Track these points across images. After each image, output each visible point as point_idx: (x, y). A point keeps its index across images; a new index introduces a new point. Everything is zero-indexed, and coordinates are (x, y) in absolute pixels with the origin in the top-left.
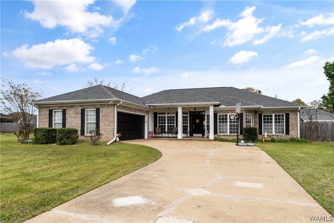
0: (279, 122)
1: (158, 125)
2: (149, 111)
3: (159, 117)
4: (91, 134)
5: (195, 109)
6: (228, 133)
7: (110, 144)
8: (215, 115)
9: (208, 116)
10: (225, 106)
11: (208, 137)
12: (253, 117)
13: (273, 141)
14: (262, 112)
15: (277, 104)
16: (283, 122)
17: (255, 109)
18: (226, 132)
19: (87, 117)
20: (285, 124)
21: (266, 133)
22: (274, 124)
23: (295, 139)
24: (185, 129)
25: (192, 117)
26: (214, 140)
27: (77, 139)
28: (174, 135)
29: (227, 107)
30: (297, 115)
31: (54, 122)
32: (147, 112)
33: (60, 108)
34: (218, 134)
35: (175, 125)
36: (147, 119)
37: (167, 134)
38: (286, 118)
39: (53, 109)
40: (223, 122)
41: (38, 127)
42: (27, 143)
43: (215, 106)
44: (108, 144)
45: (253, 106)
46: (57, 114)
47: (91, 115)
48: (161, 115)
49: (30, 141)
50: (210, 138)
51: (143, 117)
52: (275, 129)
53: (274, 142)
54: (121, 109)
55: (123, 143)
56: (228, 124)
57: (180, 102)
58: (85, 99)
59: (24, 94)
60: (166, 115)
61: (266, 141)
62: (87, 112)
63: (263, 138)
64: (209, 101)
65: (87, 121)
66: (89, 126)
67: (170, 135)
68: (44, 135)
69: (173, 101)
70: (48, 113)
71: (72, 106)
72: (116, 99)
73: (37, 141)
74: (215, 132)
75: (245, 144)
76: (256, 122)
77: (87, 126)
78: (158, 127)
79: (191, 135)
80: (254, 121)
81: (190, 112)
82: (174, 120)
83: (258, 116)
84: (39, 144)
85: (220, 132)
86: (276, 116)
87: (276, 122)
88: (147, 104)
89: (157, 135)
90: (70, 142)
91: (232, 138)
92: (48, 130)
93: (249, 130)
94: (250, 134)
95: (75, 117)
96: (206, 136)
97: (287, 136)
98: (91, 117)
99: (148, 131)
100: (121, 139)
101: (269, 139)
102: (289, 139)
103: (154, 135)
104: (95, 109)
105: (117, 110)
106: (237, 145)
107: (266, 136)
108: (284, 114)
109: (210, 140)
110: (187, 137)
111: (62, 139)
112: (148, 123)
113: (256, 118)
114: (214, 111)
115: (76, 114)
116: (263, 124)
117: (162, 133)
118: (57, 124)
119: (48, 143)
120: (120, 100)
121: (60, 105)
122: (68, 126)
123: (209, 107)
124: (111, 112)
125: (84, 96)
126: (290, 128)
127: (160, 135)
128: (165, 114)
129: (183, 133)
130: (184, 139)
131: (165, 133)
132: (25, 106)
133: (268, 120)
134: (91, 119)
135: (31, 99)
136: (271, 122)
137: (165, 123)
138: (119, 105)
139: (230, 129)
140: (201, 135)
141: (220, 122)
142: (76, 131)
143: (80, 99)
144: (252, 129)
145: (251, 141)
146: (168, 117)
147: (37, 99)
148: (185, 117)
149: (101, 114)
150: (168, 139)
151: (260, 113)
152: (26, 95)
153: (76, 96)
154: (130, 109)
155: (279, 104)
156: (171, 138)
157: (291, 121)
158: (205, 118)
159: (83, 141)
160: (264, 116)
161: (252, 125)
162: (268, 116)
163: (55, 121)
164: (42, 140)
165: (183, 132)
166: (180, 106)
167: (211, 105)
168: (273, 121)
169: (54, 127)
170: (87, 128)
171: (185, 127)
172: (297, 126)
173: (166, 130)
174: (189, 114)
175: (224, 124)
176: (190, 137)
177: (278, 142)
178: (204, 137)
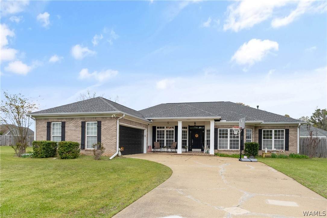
0: (279, 138)
1: (156, 139)
2: (149, 125)
3: (158, 131)
4: (94, 147)
5: (195, 123)
6: (229, 148)
7: (112, 159)
8: (216, 130)
9: (209, 131)
10: (226, 121)
11: (208, 152)
12: (254, 132)
13: (273, 157)
14: (262, 128)
15: (277, 120)
16: (283, 138)
17: (255, 125)
18: (227, 147)
19: (87, 130)
20: (284, 140)
21: (266, 149)
22: (273, 140)
23: (296, 155)
24: (184, 143)
25: (191, 132)
26: (214, 156)
27: (79, 153)
28: (174, 150)
29: (227, 122)
30: (297, 131)
31: (52, 135)
32: (147, 126)
33: (59, 121)
34: (218, 149)
35: (174, 139)
36: (146, 134)
37: (166, 149)
38: (286, 133)
39: (52, 122)
40: (223, 137)
41: (35, 140)
42: (25, 157)
43: (216, 120)
44: (111, 158)
45: (255, 121)
46: (55, 127)
47: (92, 129)
48: (159, 129)
49: (28, 154)
50: (210, 154)
51: (142, 131)
52: (275, 145)
53: (275, 157)
54: (123, 123)
55: (125, 158)
56: (229, 139)
57: (181, 116)
58: (86, 111)
59: (20, 105)
60: (165, 130)
61: (267, 157)
62: (87, 125)
63: (263, 153)
64: (210, 115)
65: (87, 135)
66: (90, 139)
67: (169, 150)
68: (44, 149)
69: (173, 115)
70: (46, 125)
71: (71, 118)
72: (119, 112)
73: (36, 155)
74: (216, 147)
75: (248, 160)
76: (256, 137)
77: (87, 139)
78: (156, 141)
79: (190, 150)
80: (254, 136)
81: (189, 126)
82: (173, 134)
83: (258, 132)
84: (38, 158)
85: (220, 148)
86: (276, 131)
87: (275, 138)
88: (146, 117)
89: (157, 150)
90: (71, 157)
91: (232, 153)
92: (48, 144)
93: (250, 145)
94: (251, 149)
95: (75, 130)
96: (205, 151)
97: (287, 152)
98: (92, 130)
99: (147, 146)
100: (123, 153)
101: (270, 154)
102: (289, 155)
103: (153, 150)
104: (97, 122)
105: (120, 123)
106: (240, 160)
107: (266, 152)
108: (284, 130)
109: (210, 156)
110: (186, 152)
111: (62, 153)
112: (147, 137)
113: (256, 133)
114: (215, 126)
115: (76, 127)
116: (263, 140)
117: (161, 147)
118: (56, 137)
119: (48, 157)
120: (123, 113)
121: (59, 118)
122: (68, 140)
123: (210, 122)
124: (113, 126)
125: (84, 109)
126: (290, 144)
127: (159, 150)
128: (164, 128)
129: (182, 148)
130: (183, 154)
131: (164, 148)
132: (21, 118)
133: (268, 135)
134: (92, 133)
135: (28, 110)
136: (271, 138)
137: (163, 138)
138: (121, 119)
139: (231, 144)
140: (200, 150)
141: (220, 137)
142: (77, 145)
143: (80, 111)
144: (254, 145)
145: (253, 157)
146: (167, 131)
147: (33, 111)
148: (184, 131)
149: (103, 128)
150: (168, 154)
151: (260, 129)
152: (22, 106)
153: (76, 108)
154: (131, 122)
155: (279, 119)
156: (171, 153)
157: (291, 137)
158: (204, 132)
159: (83, 155)
160: (264, 131)
161: (252, 140)
162: (268, 131)
163: (54, 134)
164: (42, 153)
165: (182, 146)
166: (180, 120)
167: (212, 120)
168: (273, 136)
169: (52, 140)
170: (87, 142)
171: (184, 142)
172: (297, 142)
173: (165, 145)
174: (188, 128)
175: (225, 139)
176: (189, 152)
177: (278, 158)
178: (203, 152)
